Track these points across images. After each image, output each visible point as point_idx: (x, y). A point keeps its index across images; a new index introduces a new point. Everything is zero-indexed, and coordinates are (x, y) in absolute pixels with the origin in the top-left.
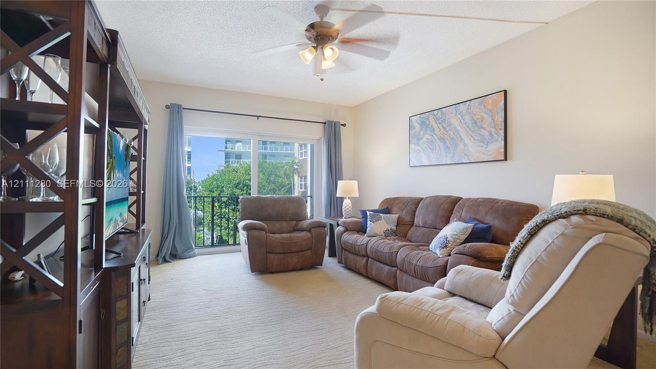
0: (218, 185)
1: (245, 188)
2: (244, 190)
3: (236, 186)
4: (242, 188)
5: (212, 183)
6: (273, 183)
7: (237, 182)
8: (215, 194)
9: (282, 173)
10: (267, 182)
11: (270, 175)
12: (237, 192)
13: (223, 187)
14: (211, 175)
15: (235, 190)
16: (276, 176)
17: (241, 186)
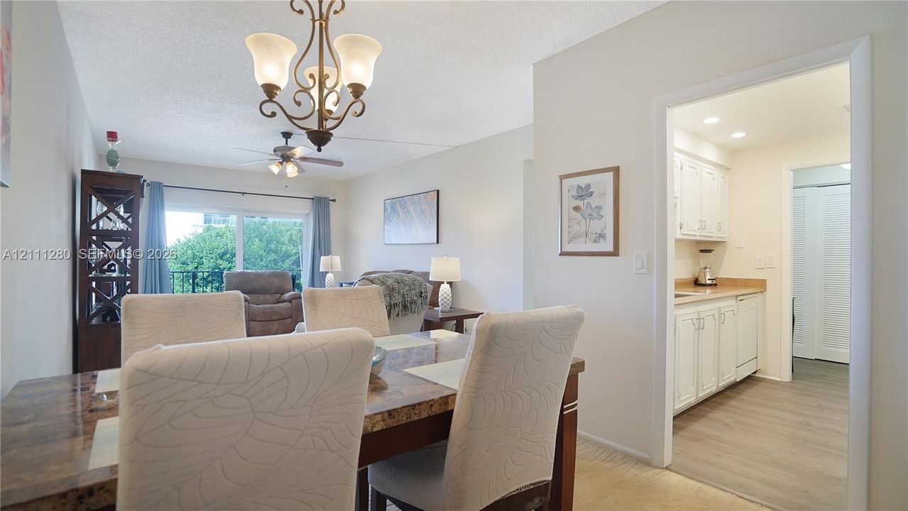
0: (194, 254)
3: (222, 256)
4: (229, 259)
5: (186, 252)
6: (274, 253)
7: (222, 250)
8: (190, 268)
9: (285, 239)
10: (265, 251)
11: (269, 242)
12: (224, 264)
13: (202, 258)
15: (220, 262)
16: (277, 242)
17: (228, 256)
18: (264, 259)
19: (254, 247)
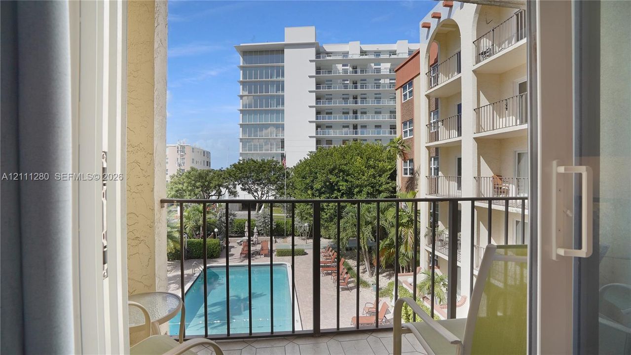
0: (311, 170)
1: (341, 173)
2: (339, 177)
3: (331, 172)
4: (337, 174)
5: (305, 168)
6: (373, 168)
7: (332, 167)
10: (366, 167)
11: (368, 159)
12: (333, 178)
13: (316, 173)
14: (303, 160)
15: (330, 176)
16: (375, 160)
17: (336, 171)
18: (366, 174)
19: (357, 164)
